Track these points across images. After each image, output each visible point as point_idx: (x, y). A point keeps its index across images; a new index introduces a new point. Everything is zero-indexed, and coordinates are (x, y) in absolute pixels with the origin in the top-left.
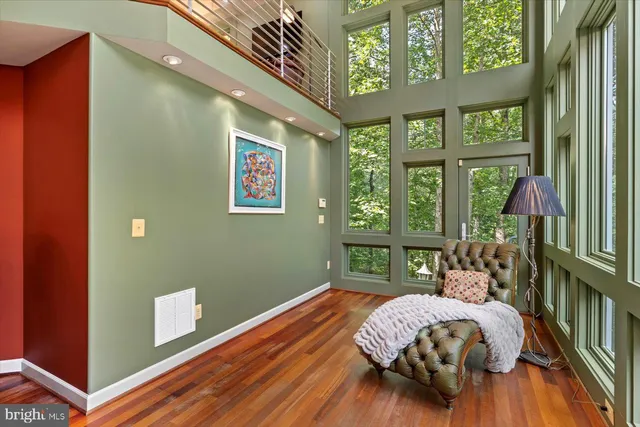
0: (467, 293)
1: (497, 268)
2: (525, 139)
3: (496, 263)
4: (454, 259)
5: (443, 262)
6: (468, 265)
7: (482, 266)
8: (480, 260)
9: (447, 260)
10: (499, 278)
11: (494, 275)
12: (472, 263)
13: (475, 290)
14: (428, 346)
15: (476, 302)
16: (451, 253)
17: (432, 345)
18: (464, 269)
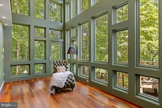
0: (63, 71)
1: (66, 65)
2: (61, 39)
3: (65, 64)
4: (57, 64)
5: (54, 65)
6: (60, 65)
7: (63, 65)
8: (62, 64)
9: (55, 65)
10: (67, 67)
11: (65, 66)
12: (61, 65)
13: (64, 70)
14: (69, 80)
15: (65, 72)
16: (56, 63)
17: (70, 80)
18: (59, 66)
